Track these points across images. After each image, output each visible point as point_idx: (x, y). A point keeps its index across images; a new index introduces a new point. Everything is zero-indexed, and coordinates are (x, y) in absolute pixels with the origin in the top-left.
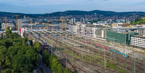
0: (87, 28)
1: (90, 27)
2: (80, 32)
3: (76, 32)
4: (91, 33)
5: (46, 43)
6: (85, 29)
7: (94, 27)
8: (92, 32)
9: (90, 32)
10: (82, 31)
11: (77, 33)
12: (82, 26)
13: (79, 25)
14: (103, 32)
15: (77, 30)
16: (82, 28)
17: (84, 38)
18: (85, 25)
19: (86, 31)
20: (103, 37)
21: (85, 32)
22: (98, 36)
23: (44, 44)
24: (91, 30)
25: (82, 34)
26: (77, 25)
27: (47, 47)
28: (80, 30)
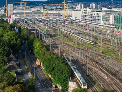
0: (93, 14)
1: (97, 12)
2: (85, 19)
3: (80, 19)
4: (98, 20)
5: (34, 27)
6: (91, 14)
7: (101, 12)
8: (99, 18)
9: (97, 18)
10: (87, 18)
11: (82, 20)
12: (87, 12)
13: (84, 11)
14: (111, 17)
15: (81, 16)
16: (87, 13)
17: (88, 25)
18: (92, 10)
19: (91, 17)
20: (111, 23)
21: (90, 19)
22: (106, 22)
23: (31, 27)
24: (99, 15)
25: (86, 21)
26: (82, 10)
27: (35, 32)
28: (85, 17)
